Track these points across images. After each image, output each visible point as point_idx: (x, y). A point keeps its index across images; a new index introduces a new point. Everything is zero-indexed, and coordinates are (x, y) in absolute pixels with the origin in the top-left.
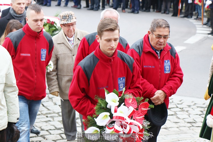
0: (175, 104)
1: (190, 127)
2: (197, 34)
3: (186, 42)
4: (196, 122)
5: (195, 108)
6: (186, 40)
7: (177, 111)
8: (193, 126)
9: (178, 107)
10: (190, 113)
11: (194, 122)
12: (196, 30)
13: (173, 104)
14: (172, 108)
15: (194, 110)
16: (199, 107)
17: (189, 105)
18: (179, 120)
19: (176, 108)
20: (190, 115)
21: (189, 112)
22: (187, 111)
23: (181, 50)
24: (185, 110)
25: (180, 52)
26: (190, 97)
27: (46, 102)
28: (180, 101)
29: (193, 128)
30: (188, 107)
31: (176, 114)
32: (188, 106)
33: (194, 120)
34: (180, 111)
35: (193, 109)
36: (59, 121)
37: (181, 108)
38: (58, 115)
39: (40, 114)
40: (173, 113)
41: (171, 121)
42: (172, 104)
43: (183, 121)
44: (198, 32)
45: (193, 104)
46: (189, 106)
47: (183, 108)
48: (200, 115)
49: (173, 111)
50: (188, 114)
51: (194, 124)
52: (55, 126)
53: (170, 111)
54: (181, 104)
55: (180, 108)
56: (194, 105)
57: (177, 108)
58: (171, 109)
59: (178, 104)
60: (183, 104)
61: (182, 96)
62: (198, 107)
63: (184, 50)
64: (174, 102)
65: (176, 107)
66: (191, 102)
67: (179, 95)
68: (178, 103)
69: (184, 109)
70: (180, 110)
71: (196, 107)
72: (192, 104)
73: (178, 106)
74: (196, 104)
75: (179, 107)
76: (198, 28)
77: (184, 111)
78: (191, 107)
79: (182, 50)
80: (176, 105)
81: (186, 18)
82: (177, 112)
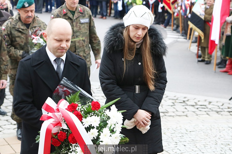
1: (163, 116)
4: (168, 112)
8: (165, 115)
11: (167, 112)
16: (171, 99)
20: (163, 106)
29: (165, 117)
33: (167, 110)
35: (165, 100)
44: (168, 36)
48: (172, 106)
51: (166, 114)
62: (169, 99)
71: (168, 99)
76: (168, 33)
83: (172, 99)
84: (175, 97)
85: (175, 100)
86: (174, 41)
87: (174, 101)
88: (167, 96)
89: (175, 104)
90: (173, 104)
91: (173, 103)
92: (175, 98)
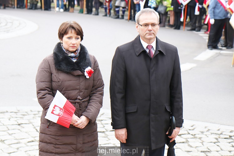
0: (186, 129)
3: (196, 58)
4: (211, 151)
5: (209, 135)
6: (196, 56)
7: (188, 138)
9: (190, 134)
10: (204, 141)
11: (209, 152)
13: (184, 130)
14: (183, 134)
15: (208, 137)
16: (213, 133)
17: (202, 131)
18: (191, 148)
19: (188, 134)
20: (204, 143)
21: (202, 139)
22: (200, 138)
24: (198, 137)
25: (190, 69)
26: (203, 121)
28: (192, 126)
30: (201, 133)
31: (187, 142)
32: (200, 132)
33: (209, 149)
34: (192, 138)
35: (206, 135)
37: (193, 134)
40: (184, 140)
41: (182, 149)
43: (196, 150)
45: (207, 129)
46: (202, 132)
47: (195, 135)
48: (215, 143)
49: (184, 138)
50: (202, 142)
53: (181, 138)
54: (193, 130)
55: (192, 135)
56: (207, 131)
57: (189, 135)
58: (182, 136)
59: (189, 130)
60: (195, 129)
61: (194, 120)
63: (194, 67)
65: (187, 133)
66: (204, 127)
67: (190, 120)
68: (190, 129)
69: (196, 136)
70: (192, 137)
71: (211, 134)
72: (205, 130)
73: (190, 132)
74: (210, 130)
75: (191, 134)
77: (196, 138)
78: (204, 133)
79: (192, 68)
80: (187, 130)
81: (194, 32)
82: (188, 140)
83: (215, 134)
84: (219, 130)
85: (219, 135)
86: (217, 53)
87: (217, 136)
88: (209, 130)
89: (219, 140)
90: (216, 141)
91: (217, 139)
92: (219, 132)
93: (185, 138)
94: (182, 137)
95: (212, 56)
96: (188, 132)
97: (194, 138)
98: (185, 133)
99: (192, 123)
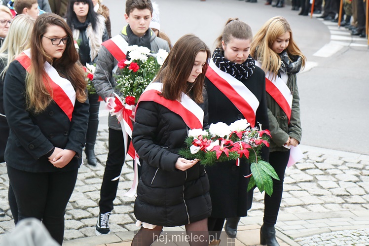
0: (312, 161)
2: (332, 42)
3: (316, 54)
5: (345, 170)
6: (316, 51)
7: (316, 175)
9: (318, 168)
10: (340, 179)
12: (330, 34)
13: (309, 162)
14: (308, 169)
15: (344, 173)
17: (335, 164)
18: (322, 190)
19: (315, 169)
20: (339, 182)
21: (336, 176)
22: (334, 175)
23: (310, 68)
24: (331, 173)
25: (310, 70)
26: (334, 149)
27: (103, 155)
28: (320, 157)
30: (334, 167)
31: (316, 180)
32: (333, 165)
34: (322, 175)
35: (342, 170)
36: (126, 189)
37: (323, 169)
38: (124, 178)
39: (95, 176)
40: (311, 178)
41: (309, 191)
42: (307, 161)
43: (329, 193)
44: (333, 37)
45: (342, 162)
46: (336, 166)
47: (326, 170)
49: (310, 175)
50: (336, 180)
52: (121, 198)
53: (307, 175)
54: (321, 162)
55: (321, 170)
56: (343, 164)
57: (317, 170)
58: (307, 171)
59: (317, 162)
60: (325, 161)
61: (321, 147)
63: (315, 67)
64: (310, 158)
65: (314, 167)
66: (338, 158)
67: (316, 146)
68: (318, 160)
69: (328, 171)
70: (322, 172)
71: (348, 168)
72: (340, 162)
73: (318, 165)
74: (346, 162)
75: (320, 168)
76: (332, 32)
77: (328, 174)
78: (339, 168)
79: (312, 69)
80: (313, 163)
82: (317, 177)
86: (345, 46)
93: (312, 174)
94: (307, 173)
95: (339, 51)
96: (315, 165)
97: (324, 175)
98: (312, 167)
99: (320, 151)
